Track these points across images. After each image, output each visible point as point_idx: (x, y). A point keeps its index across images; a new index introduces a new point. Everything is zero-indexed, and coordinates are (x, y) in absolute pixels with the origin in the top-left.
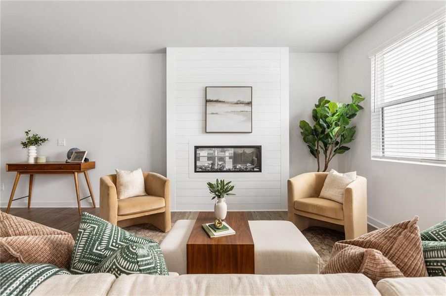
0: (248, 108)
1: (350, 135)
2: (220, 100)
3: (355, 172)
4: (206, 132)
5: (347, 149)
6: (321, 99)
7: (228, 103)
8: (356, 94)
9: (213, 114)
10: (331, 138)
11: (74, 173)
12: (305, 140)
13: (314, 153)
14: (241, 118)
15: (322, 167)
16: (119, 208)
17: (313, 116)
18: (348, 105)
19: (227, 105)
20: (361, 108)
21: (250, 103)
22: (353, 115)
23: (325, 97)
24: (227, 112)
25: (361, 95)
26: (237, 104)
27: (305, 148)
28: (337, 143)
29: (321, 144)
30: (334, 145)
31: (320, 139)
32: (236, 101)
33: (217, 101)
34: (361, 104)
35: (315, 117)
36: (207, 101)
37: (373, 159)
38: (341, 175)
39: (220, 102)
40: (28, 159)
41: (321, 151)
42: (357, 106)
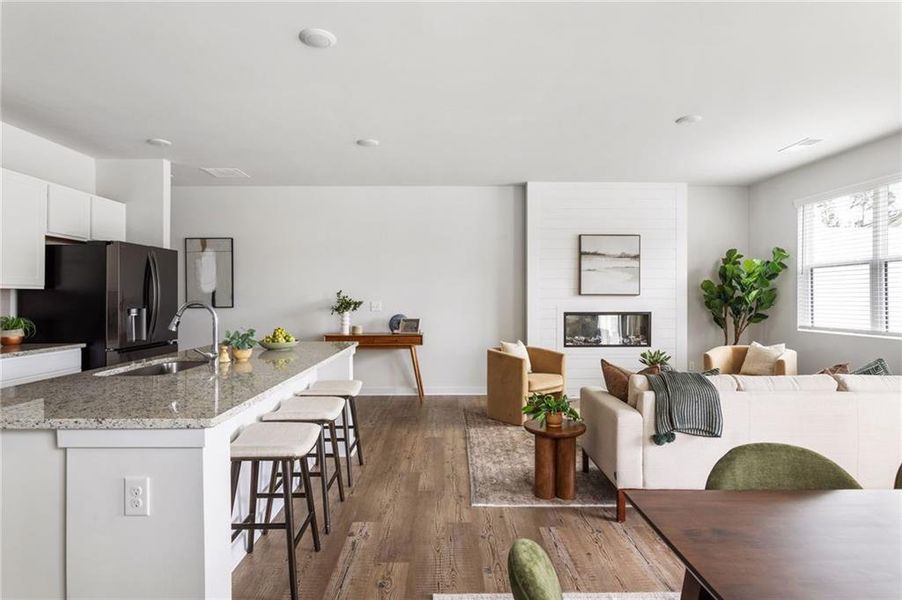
0: (634, 263)
1: (769, 299)
2: (599, 252)
3: (783, 345)
4: (580, 294)
5: (765, 317)
6: (731, 253)
7: (609, 256)
8: (778, 249)
9: (589, 270)
10: (747, 304)
11: (410, 347)
12: (708, 304)
13: (720, 322)
14: (626, 276)
15: (732, 338)
16: (529, 383)
17: (720, 274)
18: (768, 262)
19: (608, 259)
20: (784, 266)
21: (637, 257)
22: (774, 276)
23: (735, 250)
24: (608, 268)
25: (783, 251)
26: (621, 257)
27: (705, 316)
28: (751, 309)
29: (729, 309)
30: (747, 312)
31: (730, 305)
32: (619, 254)
33: (595, 254)
34: (784, 261)
35: (723, 274)
36: (581, 254)
37: (799, 330)
38: (768, 348)
39: (599, 254)
40: (342, 329)
41: (730, 321)
42: (780, 264)
